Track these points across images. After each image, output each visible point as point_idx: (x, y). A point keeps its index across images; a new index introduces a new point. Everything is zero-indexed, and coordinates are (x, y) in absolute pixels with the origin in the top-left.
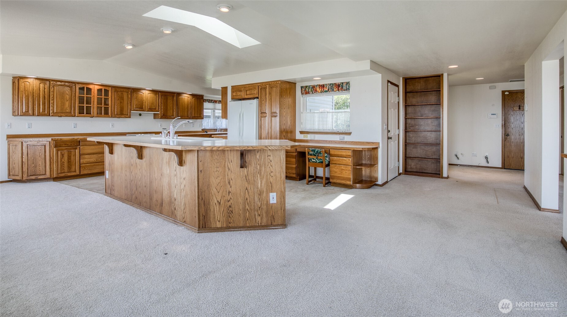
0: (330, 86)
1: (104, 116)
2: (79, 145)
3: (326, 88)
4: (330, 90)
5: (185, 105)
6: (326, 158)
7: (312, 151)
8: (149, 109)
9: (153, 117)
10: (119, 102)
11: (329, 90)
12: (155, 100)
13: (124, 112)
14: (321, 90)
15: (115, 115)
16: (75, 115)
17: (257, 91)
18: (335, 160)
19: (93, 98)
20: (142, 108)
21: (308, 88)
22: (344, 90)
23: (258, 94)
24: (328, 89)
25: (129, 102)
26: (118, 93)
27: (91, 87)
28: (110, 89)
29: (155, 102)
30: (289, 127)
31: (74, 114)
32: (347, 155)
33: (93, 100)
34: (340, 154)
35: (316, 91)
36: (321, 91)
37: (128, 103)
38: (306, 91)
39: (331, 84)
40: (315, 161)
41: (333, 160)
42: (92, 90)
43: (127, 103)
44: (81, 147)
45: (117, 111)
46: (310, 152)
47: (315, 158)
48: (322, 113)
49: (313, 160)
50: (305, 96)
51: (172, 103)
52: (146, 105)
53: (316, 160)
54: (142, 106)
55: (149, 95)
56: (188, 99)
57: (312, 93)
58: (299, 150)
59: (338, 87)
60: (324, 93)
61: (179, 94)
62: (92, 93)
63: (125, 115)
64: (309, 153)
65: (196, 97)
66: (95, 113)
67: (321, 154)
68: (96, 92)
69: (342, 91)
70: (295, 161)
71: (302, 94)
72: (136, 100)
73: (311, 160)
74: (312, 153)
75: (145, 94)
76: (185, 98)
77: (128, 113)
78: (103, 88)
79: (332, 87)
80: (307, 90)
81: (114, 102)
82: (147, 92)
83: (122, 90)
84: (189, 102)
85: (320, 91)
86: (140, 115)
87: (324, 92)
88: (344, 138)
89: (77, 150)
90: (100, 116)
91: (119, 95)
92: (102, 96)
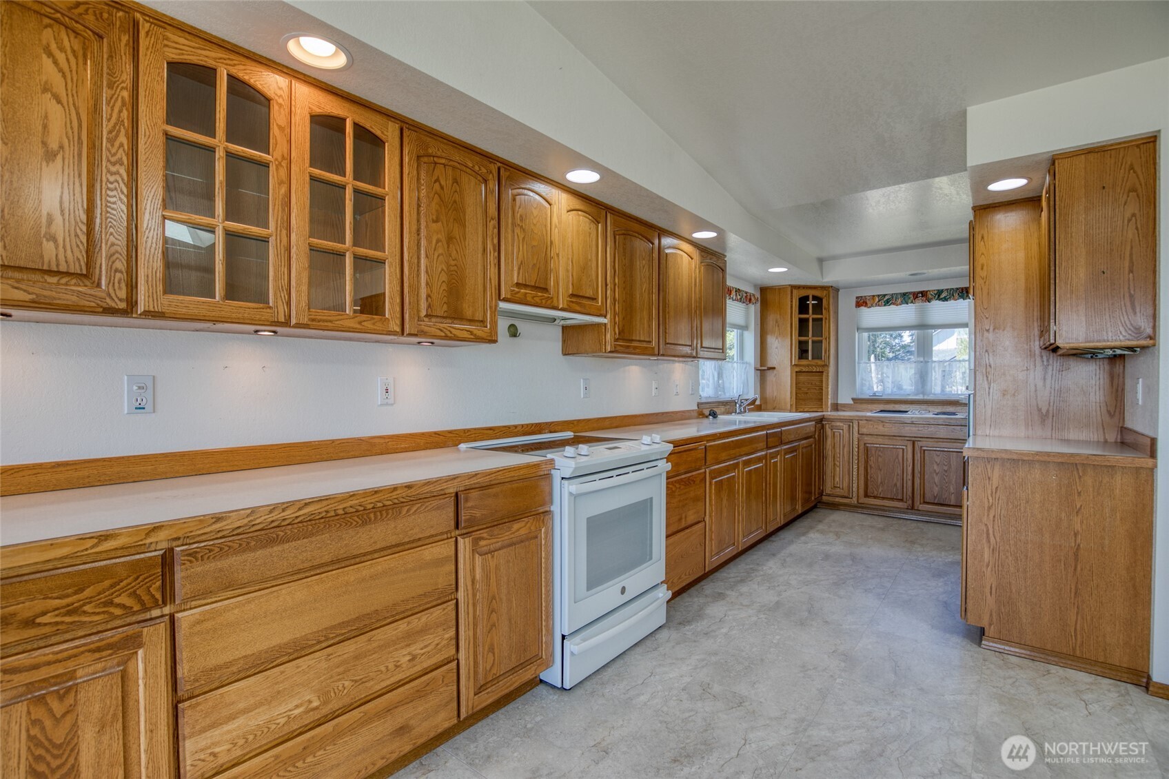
1: (352, 324)
2: (168, 594)
5: (683, 294)
8: (572, 297)
9: (558, 345)
10: (442, 237)
12: (592, 248)
13: (465, 306)
15: (419, 319)
16: (132, 303)
19: (283, 173)
20: (545, 292)
25: (489, 246)
26: (437, 173)
27: (271, 83)
28: (389, 133)
29: (594, 262)
31: (123, 294)
33: (283, 190)
37: (484, 250)
42: (275, 109)
43: (481, 249)
44: (185, 618)
45: (428, 296)
51: (647, 274)
52: (562, 272)
55: (570, 214)
56: (690, 263)
62: (275, 131)
63: (471, 321)
65: (708, 257)
66: (299, 296)
68: (302, 132)
72: (521, 237)
75: (555, 208)
76: (682, 257)
77: (485, 314)
78: (351, 116)
81: (414, 228)
82: (564, 199)
83: (457, 156)
84: (691, 278)
86: (513, 330)
89: (140, 652)
90: (331, 321)
91: (442, 188)
92: (344, 175)
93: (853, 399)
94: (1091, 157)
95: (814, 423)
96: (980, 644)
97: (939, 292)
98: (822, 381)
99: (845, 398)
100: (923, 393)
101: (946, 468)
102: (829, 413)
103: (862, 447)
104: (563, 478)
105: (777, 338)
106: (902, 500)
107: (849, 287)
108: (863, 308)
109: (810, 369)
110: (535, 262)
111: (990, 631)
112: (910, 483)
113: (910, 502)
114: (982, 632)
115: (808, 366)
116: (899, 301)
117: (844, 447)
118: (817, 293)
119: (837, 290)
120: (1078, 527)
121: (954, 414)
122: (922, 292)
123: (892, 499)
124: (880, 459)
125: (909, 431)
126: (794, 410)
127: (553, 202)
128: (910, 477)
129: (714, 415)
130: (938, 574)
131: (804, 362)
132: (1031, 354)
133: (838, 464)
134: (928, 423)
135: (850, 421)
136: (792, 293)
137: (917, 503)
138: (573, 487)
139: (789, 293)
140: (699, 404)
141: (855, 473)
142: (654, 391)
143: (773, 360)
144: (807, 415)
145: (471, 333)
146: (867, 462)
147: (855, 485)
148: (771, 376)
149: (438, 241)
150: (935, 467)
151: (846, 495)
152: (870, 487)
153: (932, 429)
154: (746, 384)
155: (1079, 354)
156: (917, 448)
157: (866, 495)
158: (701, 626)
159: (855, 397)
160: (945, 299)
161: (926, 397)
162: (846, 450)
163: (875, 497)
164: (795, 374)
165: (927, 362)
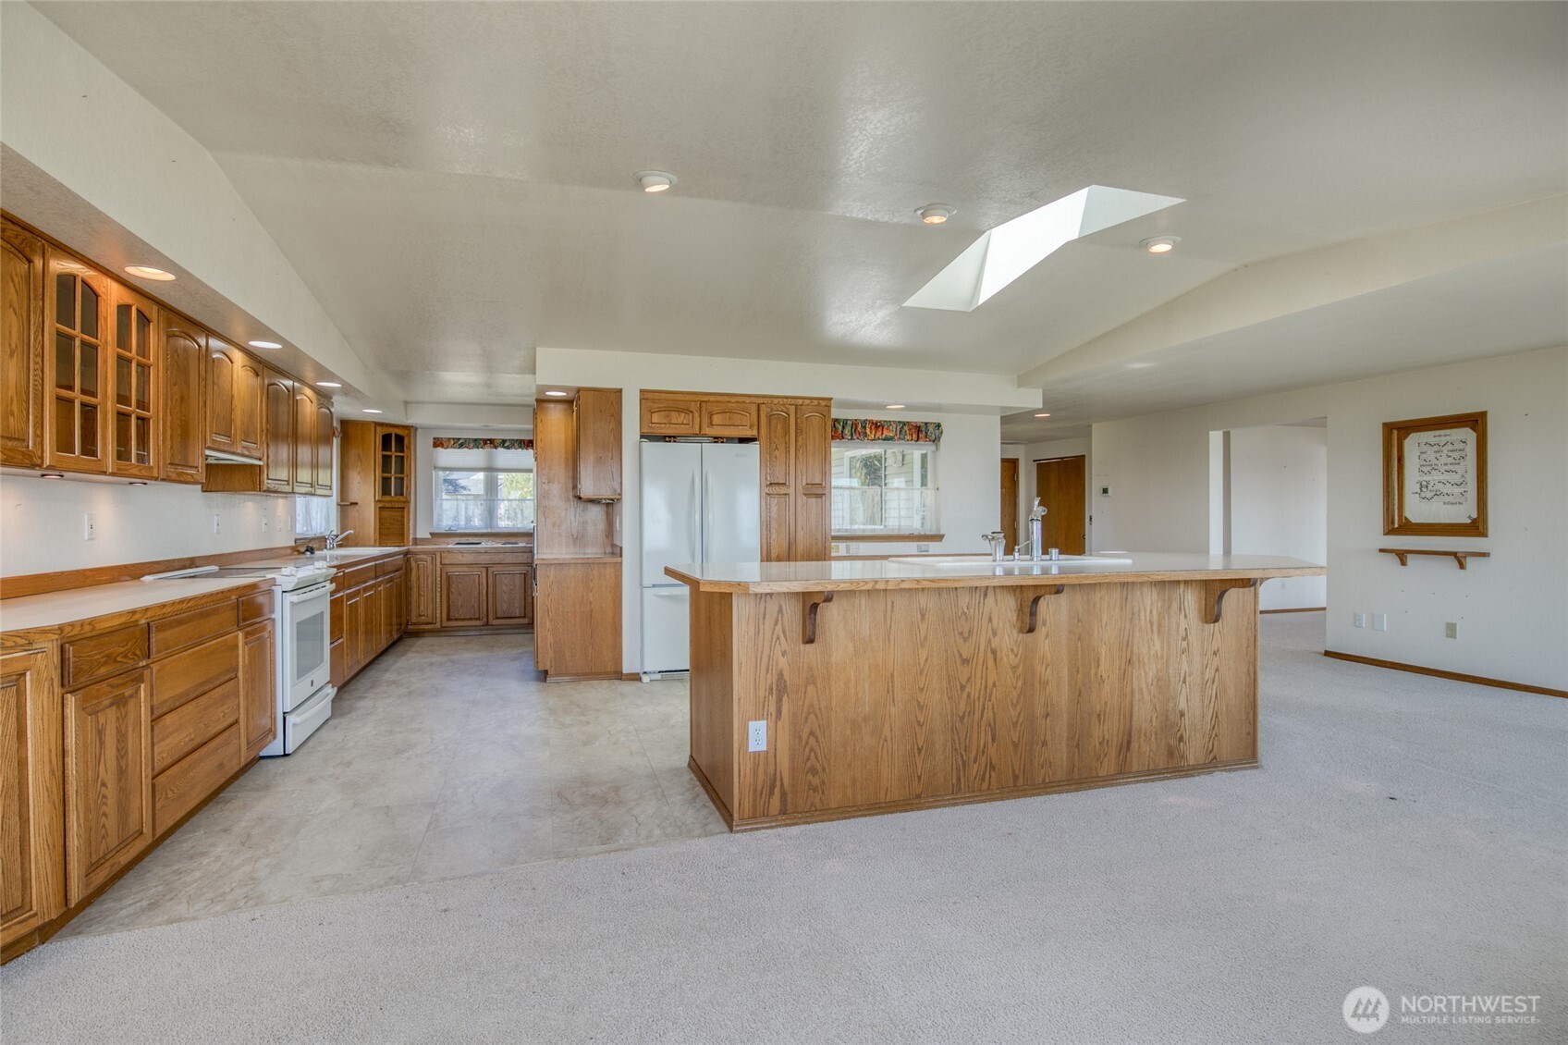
1: (136, 471)
8: (244, 441)
10: (178, 397)
12: (256, 399)
13: (189, 455)
15: (166, 466)
16: (43, 458)
17: (752, 420)
19: (104, 354)
20: (230, 437)
22: (930, 441)
23: (756, 428)
25: (201, 402)
26: (176, 344)
27: (97, 281)
28: (153, 314)
29: (256, 412)
31: (39, 452)
33: (105, 366)
37: (199, 406)
39: (900, 422)
42: (101, 303)
43: (197, 406)
44: (155, 668)
51: (286, 419)
52: (239, 423)
54: (230, 425)
55: (243, 370)
56: (311, 407)
57: (851, 438)
59: (916, 432)
62: (102, 321)
63: (192, 467)
66: (111, 451)
68: (113, 319)
69: (925, 441)
75: (235, 367)
76: (306, 402)
78: (136, 304)
79: (902, 431)
81: (164, 389)
82: (240, 358)
83: (185, 328)
84: (312, 421)
85: (872, 436)
89: (142, 686)
90: (126, 470)
91: (178, 356)
93: (431, 534)
94: (596, 393)
95: (402, 556)
96: (545, 681)
97: (504, 441)
98: (403, 517)
99: (423, 533)
100: (491, 528)
101: (512, 587)
102: (412, 548)
103: (444, 576)
104: (284, 592)
105: (359, 473)
106: (478, 619)
107: (427, 428)
108: (439, 448)
109: (393, 505)
111: (550, 672)
112: (485, 603)
113: (485, 619)
114: (546, 672)
115: (391, 501)
116: (472, 445)
117: (428, 577)
118: (399, 432)
119: (416, 429)
120: (591, 599)
121: (516, 543)
122: (490, 440)
123: (471, 619)
124: (460, 586)
125: (484, 559)
126: (378, 544)
127: (233, 360)
128: (485, 598)
129: (311, 550)
130: (515, 659)
131: (387, 498)
132: (568, 500)
133: (422, 593)
134: (497, 552)
135: (433, 553)
136: (375, 429)
137: (491, 619)
138: (290, 598)
139: (373, 429)
140: (296, 540)
141: (438, 601)
142: (264, 526)
143: (354, 496)
144: (397, 549)
145: (192, 477)
146: (448, 589)
147: (438, 612)
148: (353, 512)
149: (177, 400)
150: (504, 587)
151: (430, 621)
152: (452, 611)
153: (501, 556)
154: (327, 519)
155: (591, 501)
156: (490, 573)
157: (449, 619)
158: (354, 715)
159: (432, 531)
160: (508, 448)
161: (494, 531)
162: (430, 580)
163: (456, 620)
164: (378, 510)
165: (494, 500)
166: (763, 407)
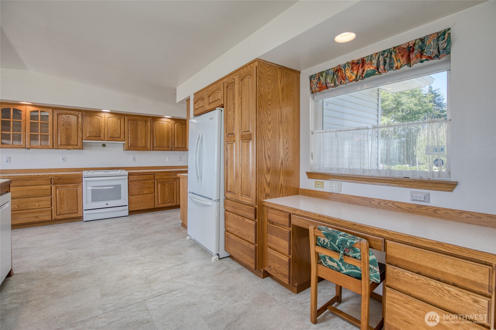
0: (381, 57)
1: (40, 147)
3: (371, 64)
4: (382, 67)
5: (164, 133)
6: (372, 266)
7: (327, 235)
8: (110, 137)
9: (123, 148)
10: (64, 129)
11: (378, 68)
12: (119, 125)
13: (71, 142)
14: (355, 73)
15: (58, 145)
17: (221, 95)
18: (406, 282)
19: (24, 123)
20: (100, 137)
21: (324, 75)
22: (430, 58)
23: (223, 98)
24: (375, 65)
25: (79, 129)
26: (63, 116)
27: (20, 108)
28: (50, 111)
29: (119, 129)
30: (282, 164)
32: (464, 280)
33: (24, 125)
34: (430, 265)
35: (344, 78)
36: (356, 77)
37: (77, 130)
38: (320, 83)
39: (384, 51)
40: (335, 265)
41: (398, 280)
42: (22, 112)
45: (60, 141)
46: (322, 239)
47: (336, 257)
48: (359, 131)
49: (330, 263)
50: (318, 96)
51: (144, 129)
52: (106, 132)
53: (338, 265)
54: (100, 133)
55: (109, 119)
56: (168, 124)
57: (335, 85)
58: (295, 221)
59: (407, 54)
60: (366, 79)
61: (155, 118)
62: (22, 116)
63: (74, 145)
64: (317, 239)
65: (180, 122)
66: (28, 143)
67: (355, 251)
68: (29, 114)
69: (422, 62)
70: (287, 247)
71: (312, 93)
72: (90, 126)
73: (325, 261)
74: (326, 241)
75: (103, 118)
76: (163, 123)
77: (78, 143)
78: (39, 109)
79: (388, 60)
80: (322, 79)
81: (56, 128)
82: (107, 115)
83: (69, 112)
84: (169, 128)
85: (354, 77)
86: (104, 145)
87: (363, 78)
88: (427, 198)
90: (34, 147)
91: (64, 119)
92: (38, 121)
104: (86, 177)
110: (95, 131)
138: (89, 179)
145: (73, 148)
166: (225, 83)
